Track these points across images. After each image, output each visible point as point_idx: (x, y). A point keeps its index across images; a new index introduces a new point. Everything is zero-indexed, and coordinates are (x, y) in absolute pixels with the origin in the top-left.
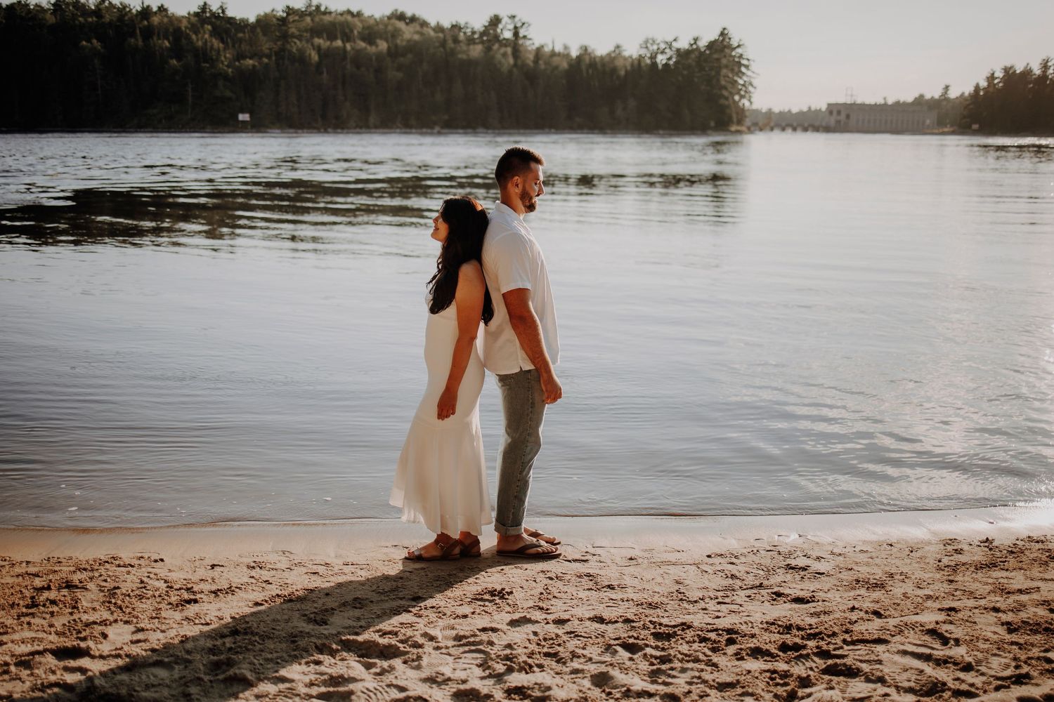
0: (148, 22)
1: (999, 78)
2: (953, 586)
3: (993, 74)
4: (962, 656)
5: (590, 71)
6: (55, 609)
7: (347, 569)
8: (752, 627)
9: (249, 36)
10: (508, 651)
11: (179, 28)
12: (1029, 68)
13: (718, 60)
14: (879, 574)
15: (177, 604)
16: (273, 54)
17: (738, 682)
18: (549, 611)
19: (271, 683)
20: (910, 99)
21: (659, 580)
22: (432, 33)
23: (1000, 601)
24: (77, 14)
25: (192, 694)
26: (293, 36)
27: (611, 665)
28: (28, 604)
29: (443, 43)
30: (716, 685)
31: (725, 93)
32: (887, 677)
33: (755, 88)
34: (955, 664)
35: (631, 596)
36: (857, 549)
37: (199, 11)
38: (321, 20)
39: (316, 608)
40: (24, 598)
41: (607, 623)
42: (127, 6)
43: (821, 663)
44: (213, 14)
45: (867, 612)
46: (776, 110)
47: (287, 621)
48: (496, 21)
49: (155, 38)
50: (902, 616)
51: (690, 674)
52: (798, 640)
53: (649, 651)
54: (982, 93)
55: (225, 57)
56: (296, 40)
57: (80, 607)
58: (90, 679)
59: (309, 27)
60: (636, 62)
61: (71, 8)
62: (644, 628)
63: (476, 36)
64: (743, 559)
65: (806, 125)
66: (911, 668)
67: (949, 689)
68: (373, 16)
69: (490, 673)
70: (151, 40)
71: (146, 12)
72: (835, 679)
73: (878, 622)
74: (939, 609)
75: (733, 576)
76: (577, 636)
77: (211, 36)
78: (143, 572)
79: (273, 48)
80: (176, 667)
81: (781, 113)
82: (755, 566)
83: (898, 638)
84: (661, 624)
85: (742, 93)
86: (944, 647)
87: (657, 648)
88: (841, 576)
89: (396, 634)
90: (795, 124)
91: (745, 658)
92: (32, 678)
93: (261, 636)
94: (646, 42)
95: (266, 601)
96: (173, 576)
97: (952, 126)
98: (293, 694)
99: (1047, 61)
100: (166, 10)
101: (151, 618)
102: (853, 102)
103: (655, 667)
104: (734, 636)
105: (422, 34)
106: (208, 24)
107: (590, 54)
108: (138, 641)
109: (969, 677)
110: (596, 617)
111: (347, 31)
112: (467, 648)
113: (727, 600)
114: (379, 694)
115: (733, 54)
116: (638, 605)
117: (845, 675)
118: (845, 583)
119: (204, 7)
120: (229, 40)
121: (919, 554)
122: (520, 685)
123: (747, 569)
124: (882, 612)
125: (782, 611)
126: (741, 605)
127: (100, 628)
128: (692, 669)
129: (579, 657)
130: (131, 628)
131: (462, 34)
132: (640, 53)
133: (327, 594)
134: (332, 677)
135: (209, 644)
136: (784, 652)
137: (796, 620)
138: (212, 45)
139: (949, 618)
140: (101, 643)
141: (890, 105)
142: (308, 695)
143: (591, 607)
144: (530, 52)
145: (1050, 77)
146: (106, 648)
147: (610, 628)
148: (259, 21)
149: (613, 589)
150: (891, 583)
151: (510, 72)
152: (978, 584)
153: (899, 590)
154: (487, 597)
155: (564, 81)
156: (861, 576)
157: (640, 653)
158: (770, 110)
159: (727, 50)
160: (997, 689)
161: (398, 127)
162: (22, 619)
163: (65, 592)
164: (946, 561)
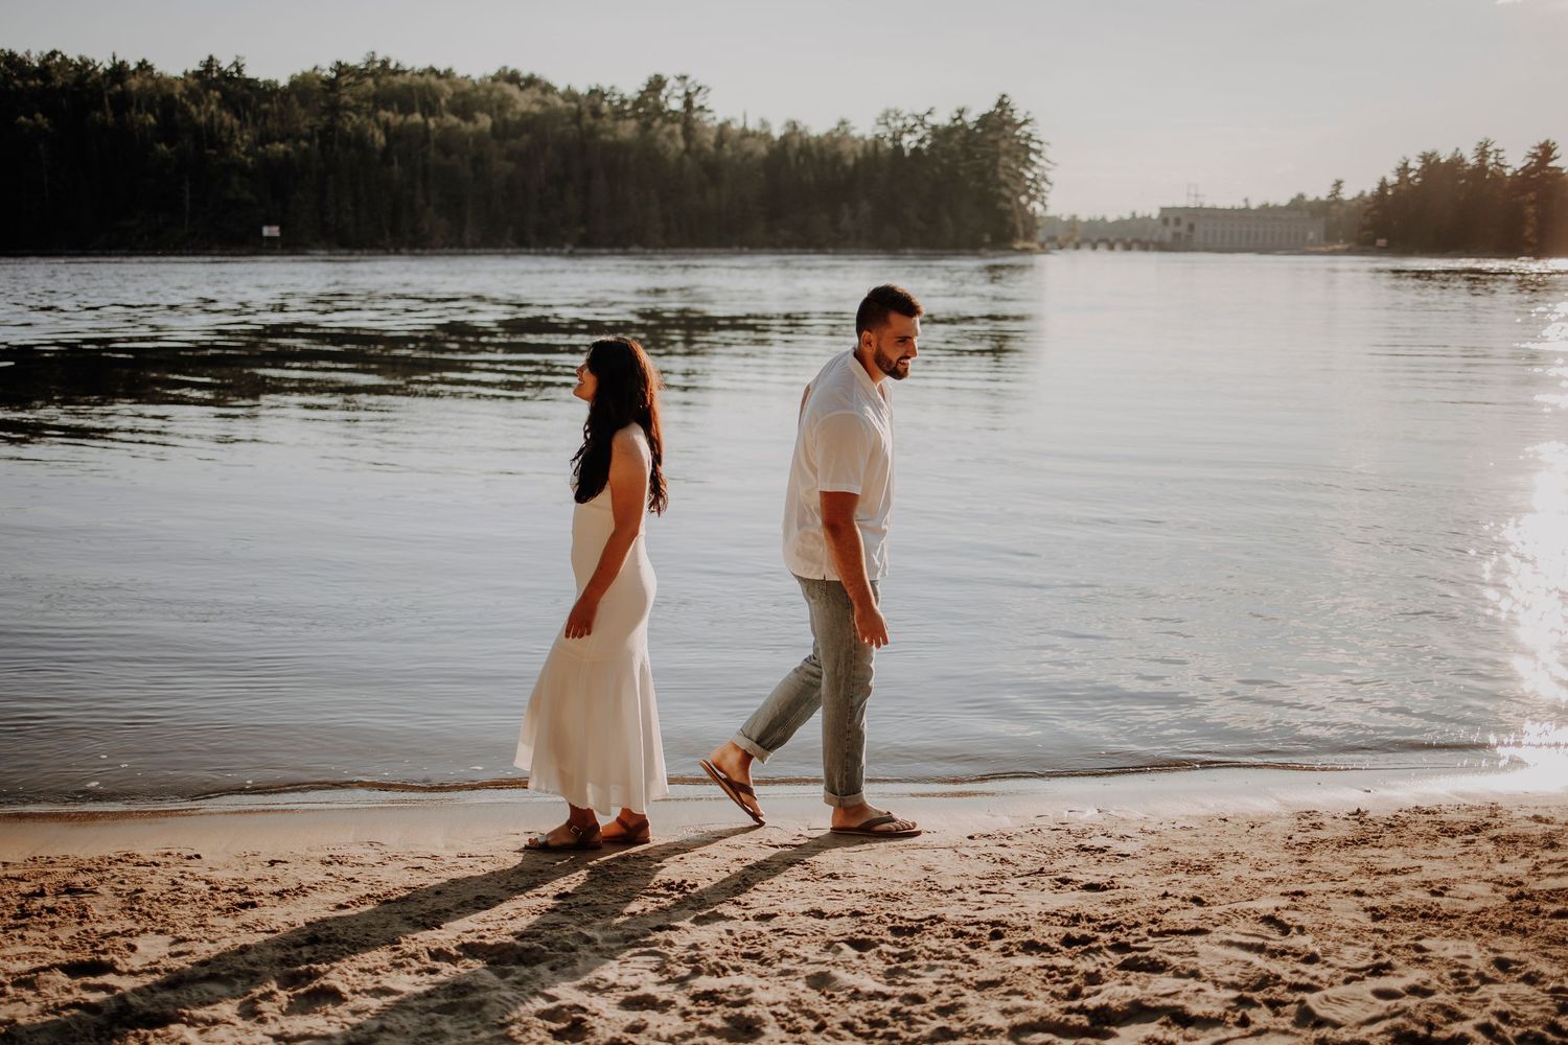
0: (122, 86)
1: (1414, 169)
2: (1305, 867)
3: (1406, 164)
4: (1306, 946)
5: (802, 160)
6: (56, 919)
7: (462, 862)
8: (1026, 919)
9: (279, 107)
10: (694, 953)
11: (171, 97)
12: (1458, 155)
13: (995, 142)
14: (1204, 854)
15: (227, 909)
16: (316, 133)
17: (1003, 979)
18: (748, 907)
19: (372, 997)
20: (1284, 201)
21: (901, 866)
22: (560, 103)
23: (1364, 883)
24: (11, 74)
25: (265, 1012)
26: (346, 107)
27: (833, 964)
28: (16, 914)
29: (577, 116)
30: (974, 985)
31: (1006, 192)
32: (1202, 971)
33: (1051, 184)
34: (1296, 955)
35: (861, 887)
36: (1177, 826)
37: (201, 69)
38: (390, 82)
39: (423, 910)
40: (8, 907)
41: (828, 918)
42: (89, 63)
43: (1117, 958)
44: (223, 75)
45: (1184, 899)
46: (1084, 217)
47: (385, 926)
48: (657, 84)
49: (133, 112)
50: (1231, 903)
51: (939, 972)
52: (1087, 932)
53: (884, 947)
54: (1390, 193)
55: (241, 139)
56: (351, 114)
57: (91, 916)
58: (122, 997)
59: (371, 94)
60: (871, 146)
62: (879, 922)
63: (627, 107)
64: (1018, 840)
65: (1129, 239)
66: (1236, 961)
67: (1284, 983)
68: (469, 76)
69: (670, 978)
70: (127, 114)
71: (119, 71)
72: (1133, 974)
73: (1197, 911)
74: (1282, 894)
75: (1003, 861)
76: (788, 933)
77: (220, 107)
78: (174, 872)
79: (315, 126)
80: (239, 981)
81: (1090, 223)
82: (1035, 849)
83: (1224, 927)
84: (901, 918)
85: (1032, 192)
86: (1282, 938)
87: (896, 944)
88: (1152, 858)
89: (538, 936)
90: (1112, 239)
91: (1015, 954)
92: (39, 999)
93: (349, 944)
94: (886, 115)
95: (353, 903)
96: (216, 876)
97: (1346, 242)
99: (1486, 146)
100: (150, 68)
101: (194, 926)
102: (1198, 206)
103: (893, 966)
104: (1000, 928)
105: (544, 104)
106: (215, 89)
107: (800, 134)
108: (180, 954)
109: (1312, 970)
110: (813, 911)
111: (429, 99)
112: (637, 951)
113: (993, 889)
115: (1018, 133)
116: (870, 897)
117: (1148, 971)
118: (1156, 867)
119: (210, 63)
120: (247, 114)
121: (1261, 831)
122: (710, 989)
123: (1023, 852)
124: (1205, 899)
125: (1069, 900)
126: (1012, 895)
127: (124, 939)
128: (942, 967)
129: (790, 957)
130: (168, 939)
131: (605, 104)
132: (877, 132)
133: (438, 893)
134: (454, 986)
135: (279, 954)
136: (1069, 947)
137: (1087, 910)
138: (222, 122)
139: (1294, 903)
140: (129, 957)
141: (1254, 211)
142: (424, 1008)
143: (806, 901)
144: (709, 130)
145: (1490, 168)
146: (136, 962)
147: (832, 923)
148: (293, 84)
149: (837, 878)
150: (1220, 865)
151: (680, 160)
152: (1339, 864)
153: (1230, 873)
154: (662, 891)
155: (762, 175)
156: (1179, 858)
157: (872, 950)
158: (1074, 217)
159: (1007, 128)
160: (1347, 981)
161: (507, 246)
162: (11, 932)
163: (67, 898)
164: (1298, 837)
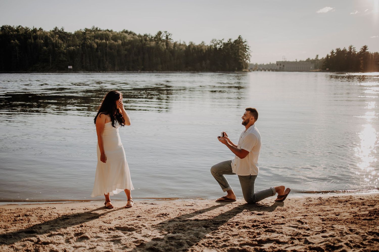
0: (36, 34)
1: (335, 52)
2: (308, 210)
3: (333, 51)
4: (307, 227)
5: (193, 51)
6: (23, 222)
8: (244, 221)
9: (72, 39)
11: (47, 36)
12: (345, 49)
13: (238, 46)
15: (62, 219)
16: (81, 45)
17: (238, 234)
19: (95, 238)
20: (305, 60)
21: (216, 210)
22: (137, 38)
23: (321, 213)
24: (10, 31)
25: (71, 241)
27: (200, 231)
28: (14, 221)
29: (141, 41)
30: (232, 235)
31: (241, 58)
32: (283, 232)
33: (251, 56)
34: (305, 229)
35: (206, 215)
37: (54, 30)
38: (98, 33)
40: (12, 219)
42: (28, 28)
43: (264, 230)
44: (59, 31)
45: (280, 217)
46: (259, 64)
48: (160, 33)
49: (38, 40)
50: (290, 218)
51: (224, 233)
52: (258, 224)
53: (211, 227)
54: (329, 58)
55: (63, 46)
56: (89, 40)
57: (31, 221)
59: (93, 36)
60: (209, 47)
61: (8, 29)
62: (210, 222)
63: (153, 39)
65: (269, 69)
66: (291, 230)
67: (302, 235)
68: (116, 31)
69: (163, 234)
71: (35, 31)
72: (268, 233)
73: (283, 219)
74: (302, 216)
75: (239, 209)
76: (190, 225)
77: (58, 39)
78: (50, 211)
79: (81, 43)
80: (65, 235)
81: (260, 65)
82: (246, 206)
83: (289, 223)
84: (216, 221)
85: (247, 58)
86: (302, 225)
87: (214, 227)
88: (273, 208)
89: (133, 225)
90: (265, 69)
91: (241, 229)
94: (213, 40)
96: (59, 212)
97: (319, 69)
98: (102, 241)
99: (351, 47)
100: (42, 30)
101: (54, 223)
102: (285, 61)
103: (213, 231)
104: (238, 223)
105: (133, 38)
106: (57, 35)
107: (193, 45)
108: (51, 229)
109: (308, 232)
110: (196, 220)
111: (107, 37)
112: (155, 228)
113: (236, 215)
114: (129, 240)
115: (243, 44)
116: (209, 217)
117: (271, 232)
119: (56, 29)
120: (65, 40)
121: (298, 202)
122: (172, 236)
123: (244, 207)
124: (285, 217)
125: (254, 217)
126: (241, 216)
127: (38, 226)
128: (225, 231)
129: (190, 229)
130: (49, 226)
131: (148, 38)
132: (211, 44)
133: (110, 216)
134: (114, 236)
136: (253, 227)
137: (258, 219)
138: (59, 42)
139: (305, 218)
141: (298, 62)
142: (107, 241)
144: (172, 44)
145: (352, 52)
146: (41, 231)
147: (200, 222)
148: (75, 33)
149: (201, 213)
150: (288, 209)
151: (165, 51)
152: (315, 209)
153: (290, 211)
155: (184, 54)
157: (209, 228)
158: (257, 64)
159: (241, 43)
160: (316, 234)
161: (125, 71)
162: (13, 224)
163: (25, 217)
164: (306, 203)
